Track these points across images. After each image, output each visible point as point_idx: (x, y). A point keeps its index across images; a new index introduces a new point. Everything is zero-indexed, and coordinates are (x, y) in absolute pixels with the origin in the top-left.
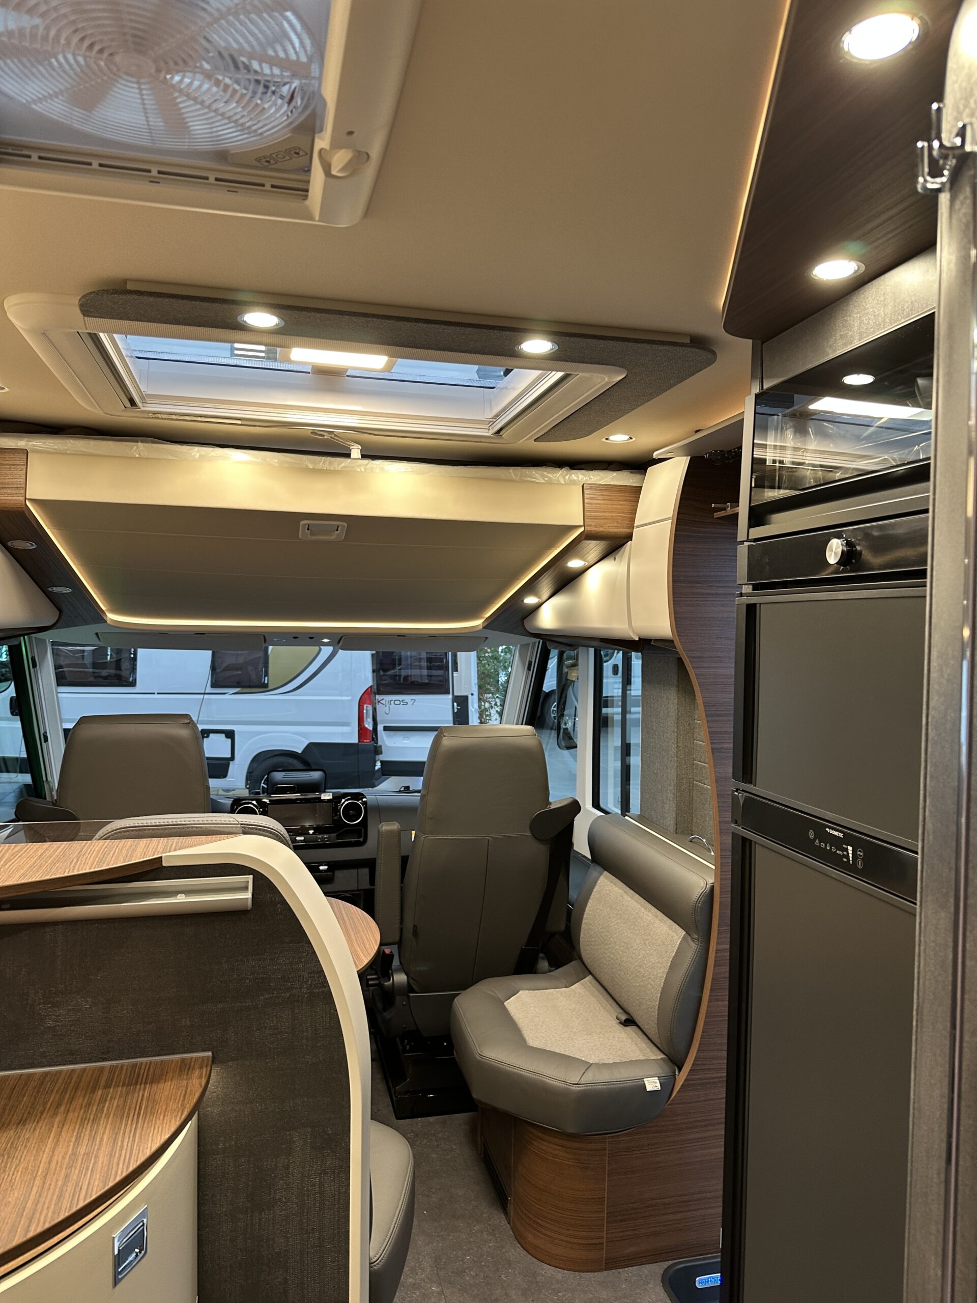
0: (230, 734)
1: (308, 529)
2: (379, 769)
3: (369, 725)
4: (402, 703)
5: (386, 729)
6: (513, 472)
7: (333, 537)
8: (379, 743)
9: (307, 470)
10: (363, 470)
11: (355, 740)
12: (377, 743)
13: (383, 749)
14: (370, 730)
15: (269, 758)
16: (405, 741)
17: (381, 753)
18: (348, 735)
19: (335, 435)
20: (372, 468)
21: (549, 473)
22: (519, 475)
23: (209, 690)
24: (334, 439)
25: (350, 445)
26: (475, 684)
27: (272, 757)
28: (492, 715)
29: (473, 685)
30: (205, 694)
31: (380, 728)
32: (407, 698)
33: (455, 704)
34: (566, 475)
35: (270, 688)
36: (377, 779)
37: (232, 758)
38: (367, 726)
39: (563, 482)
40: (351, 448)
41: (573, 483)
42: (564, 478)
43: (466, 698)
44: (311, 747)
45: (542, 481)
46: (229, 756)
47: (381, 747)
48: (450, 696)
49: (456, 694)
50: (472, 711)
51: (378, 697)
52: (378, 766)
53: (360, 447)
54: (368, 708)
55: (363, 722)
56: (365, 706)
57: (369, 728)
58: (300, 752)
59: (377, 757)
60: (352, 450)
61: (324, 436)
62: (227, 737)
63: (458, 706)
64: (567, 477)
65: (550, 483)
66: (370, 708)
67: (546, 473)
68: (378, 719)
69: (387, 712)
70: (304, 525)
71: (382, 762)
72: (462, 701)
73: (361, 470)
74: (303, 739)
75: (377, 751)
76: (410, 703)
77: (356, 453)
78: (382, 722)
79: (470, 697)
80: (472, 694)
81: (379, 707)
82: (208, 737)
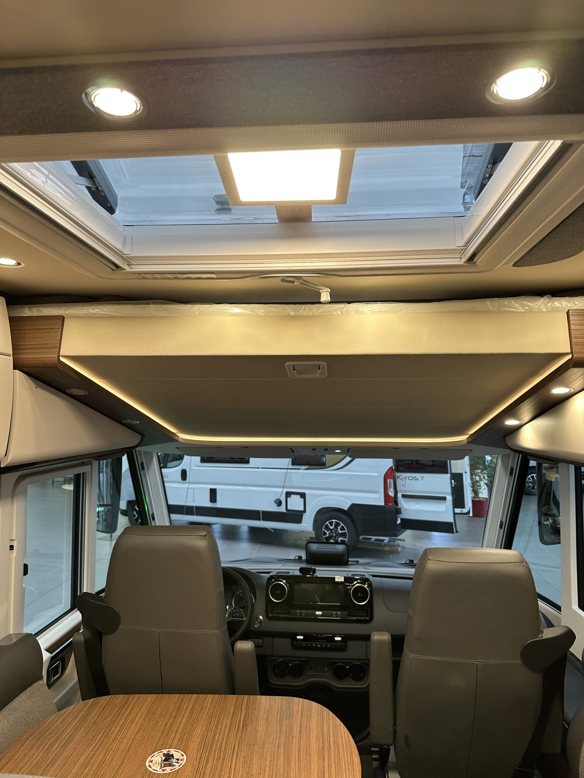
0: (303, 496)
1: (294, 370)
2: (399, 524)
3: (391, 493)
4: (414, 479)
5: (404, 496)
6: (490, 304)
7: (318, 375)
8: (399, 506)
9: (290, 317)
10: (340, 313)
11: (382, 503)
12: (397, 505)
13: (402, 511)
14: (392, 497)
15: (327, 512)
16: (417, 506)
17: (400, 513)
18: (377, 499)
19: (304, 280)
20: (348, 310)
21: (529, 302)
22: (497, 306)
23: (290, 467)
24: (304, 284)
25: (320, 289)
26: (468, 465)
27: (329, 511)
28: (482, 485)
29: (466, 466)
30: (288, 469)
31: (399, 495)
32: (418, 475)
33: (453, 481)
34: (548, 303)
35: (327, 466)
36: (398, 531)
37: (305, 511)
38: (390, 494)
39: (545, 310)
40: (321, 291)
41: (557, 310)
42: (546, 306)
43: (461, 475)
44: (353, 506)
45: (522, 310)
46: (302, 509)
47: (400, 509)
48: (449, 475)
49: (453, 471)
50: (466, 484)
51: (398, 474)
52: (399, 522)
53: (329, 290)
54: (390, 481)
55: (387, 491)
56: (388, 481)
57: (391, 495)
58: (346, 509)
59: (398, 516)
60: (322, 294)
61: (293, 282)
62: (301, 497)
63: (455, 482)
64: (549, 305)
65: (531, 311)
66: (392, 481)
67: (526, 302)
68: (398, 489)
69: (404, 485)
70: (289, 366)
71: (402, 519)
72: (457, 478)
73: (337, 313)
74: (349, 502)
75: (398, 511)
76: (420, 478)
77: (325, 296)
78: (401, 491)
79: (464, 474)
80: (466, 472)
81: (398, 481)
82: (290, 496)
